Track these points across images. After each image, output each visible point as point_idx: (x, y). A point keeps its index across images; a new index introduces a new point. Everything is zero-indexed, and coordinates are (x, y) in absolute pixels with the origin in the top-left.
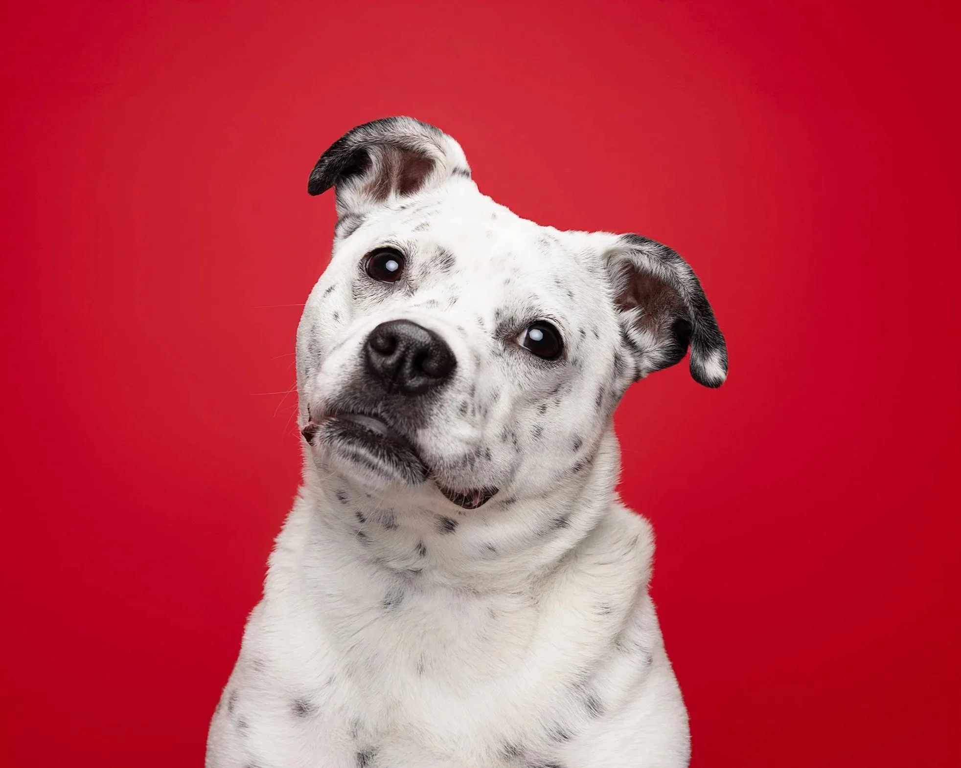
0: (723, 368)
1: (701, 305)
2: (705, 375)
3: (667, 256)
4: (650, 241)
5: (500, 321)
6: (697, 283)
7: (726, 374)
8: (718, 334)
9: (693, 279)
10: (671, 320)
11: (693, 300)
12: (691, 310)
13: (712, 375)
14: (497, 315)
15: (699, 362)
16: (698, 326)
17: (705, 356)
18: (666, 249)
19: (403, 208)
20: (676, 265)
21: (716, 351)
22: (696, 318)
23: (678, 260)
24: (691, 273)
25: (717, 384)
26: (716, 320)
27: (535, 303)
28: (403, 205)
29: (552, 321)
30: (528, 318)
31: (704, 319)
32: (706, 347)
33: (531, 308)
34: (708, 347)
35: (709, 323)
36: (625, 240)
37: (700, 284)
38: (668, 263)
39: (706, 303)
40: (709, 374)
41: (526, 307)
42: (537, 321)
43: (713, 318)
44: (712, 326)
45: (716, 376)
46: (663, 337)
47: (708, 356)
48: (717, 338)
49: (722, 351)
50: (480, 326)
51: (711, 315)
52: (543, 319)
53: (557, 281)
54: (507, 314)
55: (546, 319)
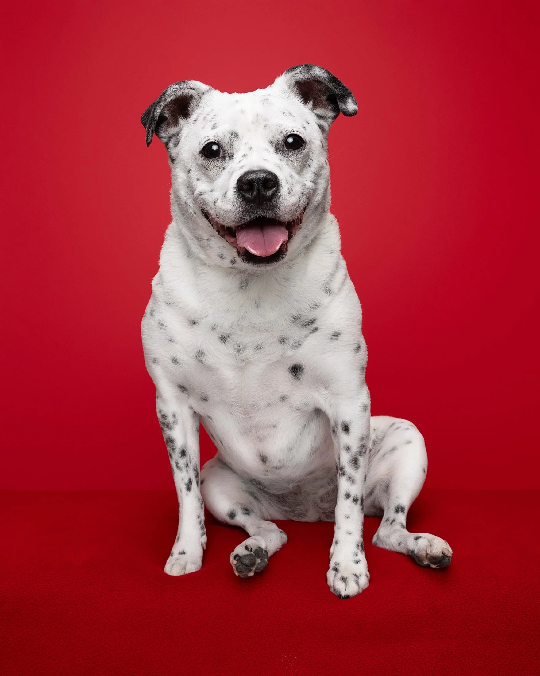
0: (355, 104)
1: (334, 80)
2: (349, 112)
3: (308, 67)
4: (297, 67)
5: (274, 145)
6: (328, 72)
7: (357, 106)
8: (347, 89)
9: (325, 71)
10: (325, 98)
11: (330, 80)
12: (330, 85)
13: (351, 110)
14: (272, 144)
15: (344, 107)
16: (337, 91)
17: (345, 103)
18: (306, 65)
19: (195, 120)
20: (314, 69)
21: (349, 98)
22: (334, 87)
23: (314, 67)
24: (323, 69)
25: (355, 113)
26: (343, 84)
27: (282, 128)
28: (194, 119)
29: (294, 133)
30: (283, 137)
31: (338, 86)
32: (344, 98)
33: (282, 132)
34: (345, 98)
35: (341, 87)
36: (288, 74)
37: (330, 72)
38: (311, 70)
39: (335, 78)
40: (350, 110)
41: (280, 132)
42: (288, 136)
43: (342, 83)
44: (343, 87)
45: (353, 109)
46: (326, 106)
47: (346, 102)
48: (347, 92)
49: (351, 97)
50: (269, 153)
51: (340, 82)
52: (290, 133)
53: (283, 113)
54: (274, 140)
55: (291, 133)
